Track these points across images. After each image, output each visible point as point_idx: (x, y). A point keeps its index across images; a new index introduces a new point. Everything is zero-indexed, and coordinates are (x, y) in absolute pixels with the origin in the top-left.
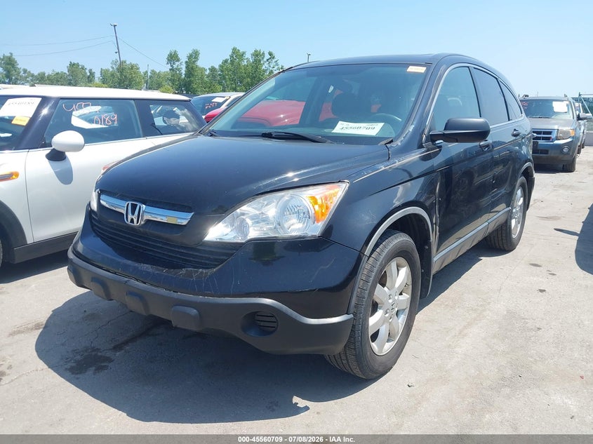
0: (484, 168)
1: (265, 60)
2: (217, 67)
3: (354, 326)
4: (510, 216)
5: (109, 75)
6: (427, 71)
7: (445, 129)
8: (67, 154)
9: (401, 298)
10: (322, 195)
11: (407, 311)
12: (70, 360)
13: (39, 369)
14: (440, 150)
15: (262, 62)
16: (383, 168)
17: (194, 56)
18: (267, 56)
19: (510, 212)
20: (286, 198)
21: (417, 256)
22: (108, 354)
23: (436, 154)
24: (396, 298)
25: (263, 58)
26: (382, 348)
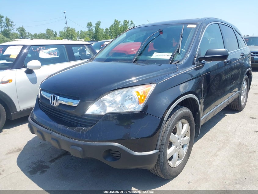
0: (226, 72)
1: (129, 24)
2: (108, 28)
3: (159, 155)
4: (240, 94)
5: (63, 33)
6: (197, 27)
7: (206, 55)
8: (34, 70)
9: (185, 139)
10: (142, 91)
11: (188, 145)
12: (30, 167)
13: (16, 171)
14: (204, 65)
15: (128, 25)
16: (174, 76)
17: (98, 24)
18: (130, 23)
19: (240, 93)
20: (124, 93)
21: (192, 118)
22: (48, 164)
23: (201, 68)
24: (182, 139)
25: (128, 24)
26: (175, 164)
